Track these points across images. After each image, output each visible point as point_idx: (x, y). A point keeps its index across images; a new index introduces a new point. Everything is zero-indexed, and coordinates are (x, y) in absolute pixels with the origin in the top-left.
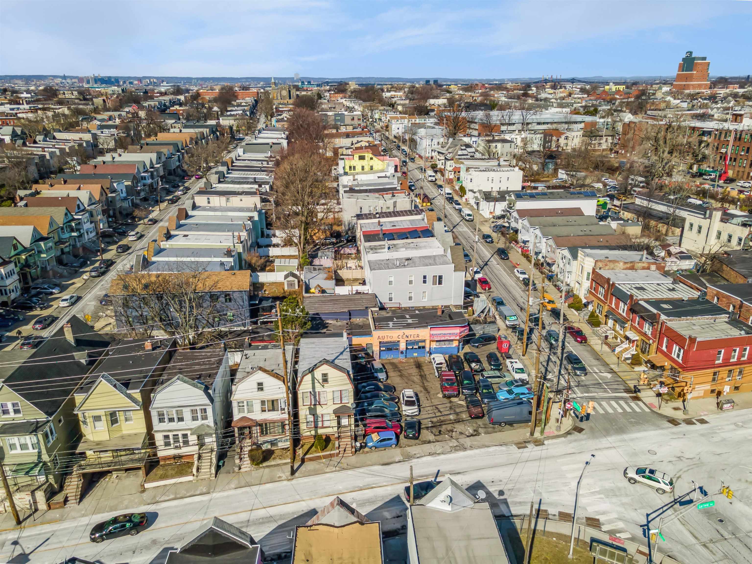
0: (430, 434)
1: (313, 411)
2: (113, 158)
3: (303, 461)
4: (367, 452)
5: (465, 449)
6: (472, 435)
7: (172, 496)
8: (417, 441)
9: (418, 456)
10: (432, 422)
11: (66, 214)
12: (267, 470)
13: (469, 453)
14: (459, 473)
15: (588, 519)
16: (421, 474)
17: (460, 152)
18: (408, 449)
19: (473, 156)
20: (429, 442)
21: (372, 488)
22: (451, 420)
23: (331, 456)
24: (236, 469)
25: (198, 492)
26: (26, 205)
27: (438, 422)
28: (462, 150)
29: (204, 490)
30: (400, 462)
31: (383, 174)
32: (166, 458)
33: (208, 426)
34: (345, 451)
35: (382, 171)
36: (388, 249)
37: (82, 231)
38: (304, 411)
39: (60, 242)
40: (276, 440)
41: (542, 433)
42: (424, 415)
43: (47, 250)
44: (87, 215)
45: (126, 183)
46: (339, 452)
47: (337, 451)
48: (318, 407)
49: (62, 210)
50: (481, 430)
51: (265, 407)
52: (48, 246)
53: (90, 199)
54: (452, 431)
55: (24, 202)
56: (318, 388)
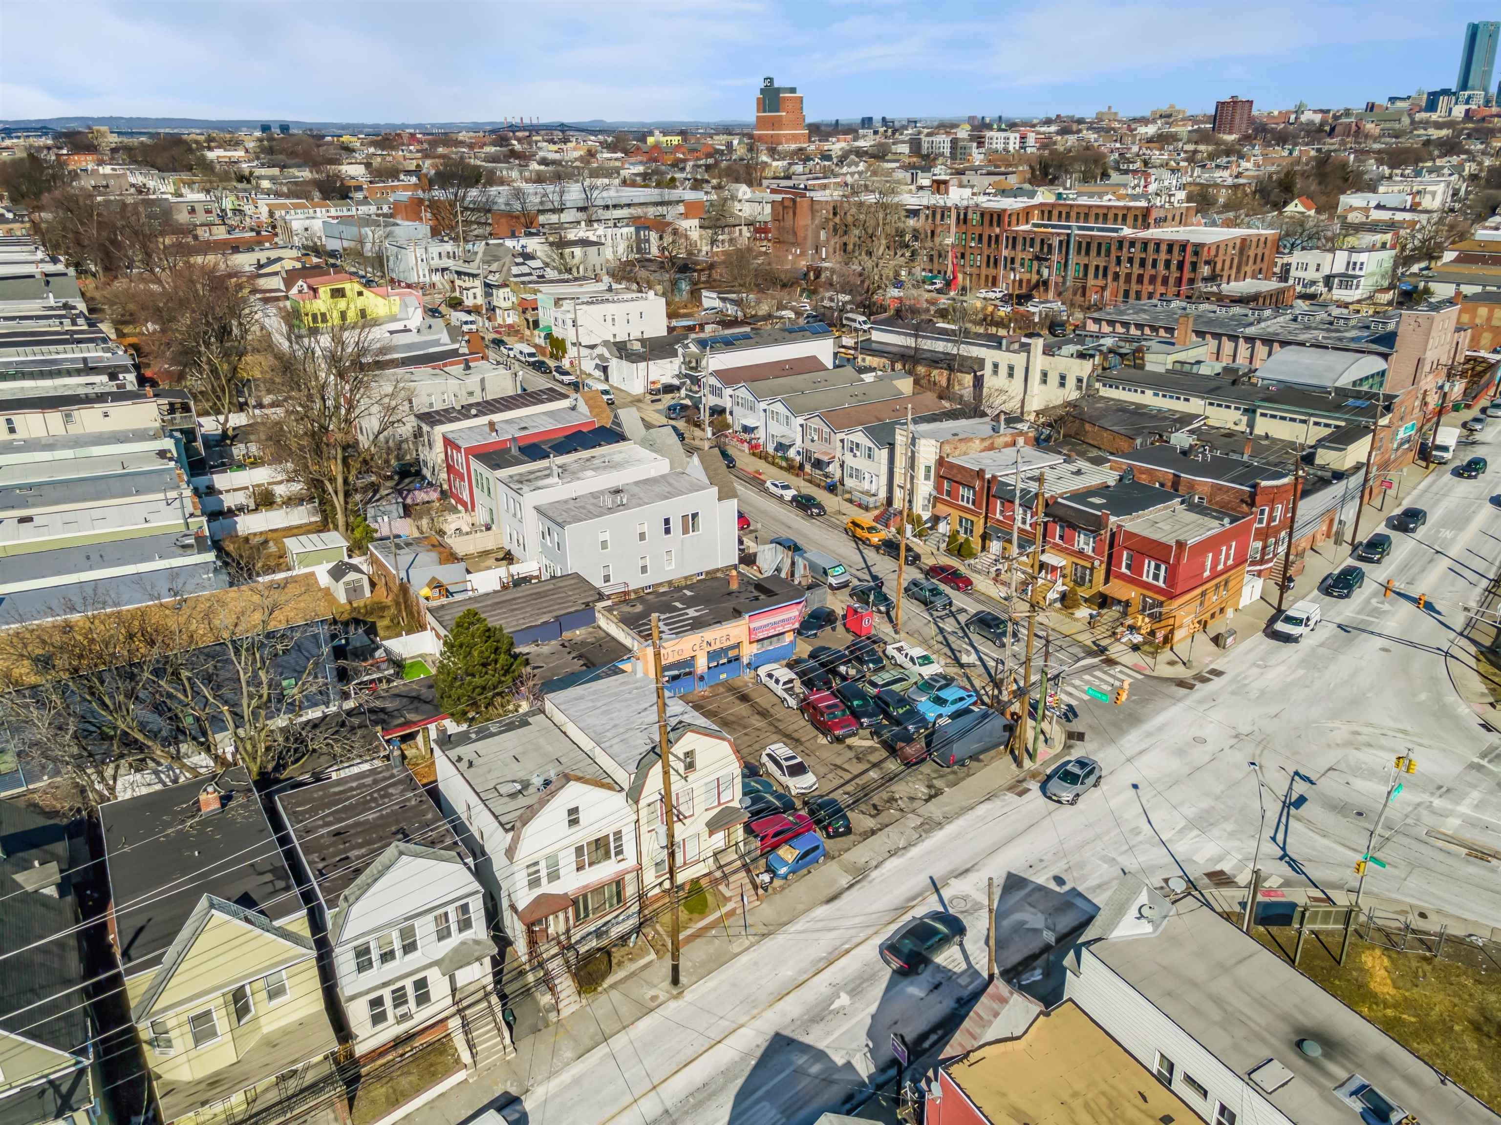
0: (862, 816)
5: (940, 825)
6: (931, 797)
9: (874, 863)
10: (849, 794)
12: (617, 994)
13: (950, 829)
14: (967, 871)
15: (1210, 875)
17: (515, 270)
18: (847, 857)
19: (543, 276)
21: (848, 951)
22: (876, 781)
23: (723, 919)
24: (552, 1016)
27: (857, 790)
28: (517, 264)
30: (851, 886)
31: (398, 326)
32: (376, 1054)
33: (477, 942)
35: (393, 319)
36: (559, 477)
38: (648, 845)
40: (606, 924)
41: (1033, 759)
42: (824, 784)
46: (736, 904)
47: (731, 905)
48: (676, 825)
50: (938, 783)
51: (582, 860)
54: (894, 799)
56: (677, 787)
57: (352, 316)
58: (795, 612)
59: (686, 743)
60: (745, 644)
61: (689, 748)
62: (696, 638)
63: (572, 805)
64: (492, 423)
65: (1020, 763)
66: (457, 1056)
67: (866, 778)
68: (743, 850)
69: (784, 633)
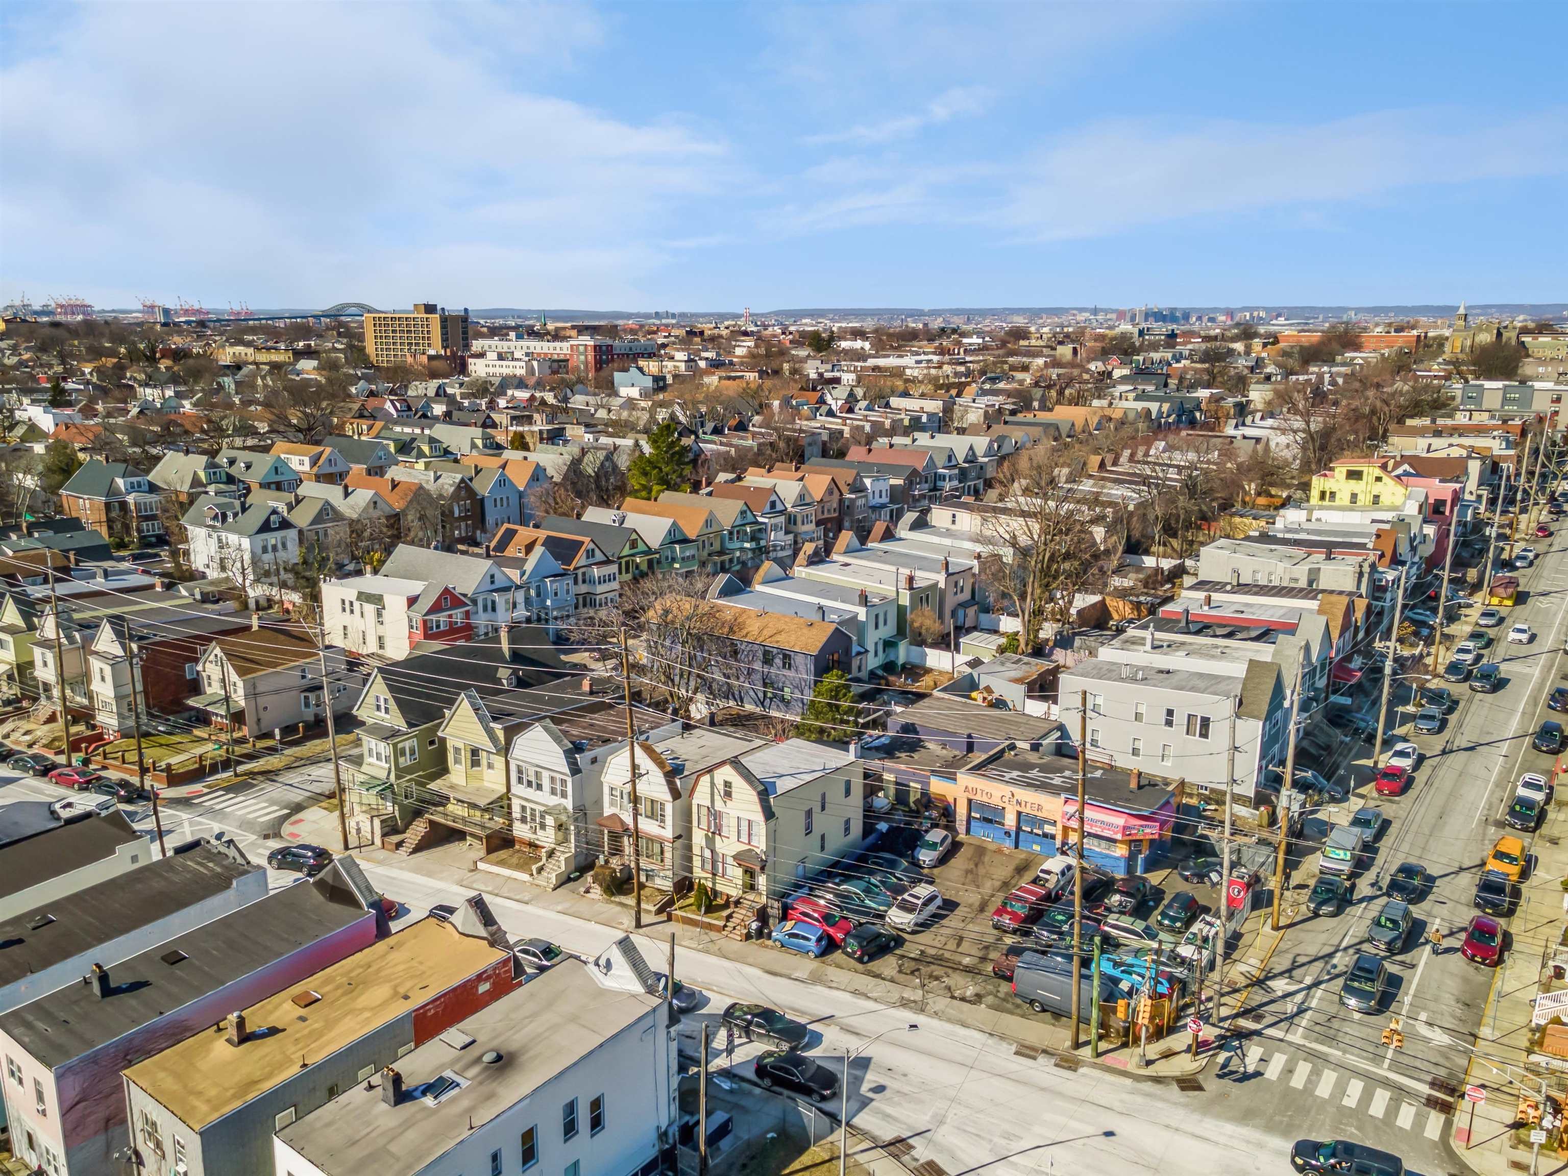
0: (895, 965)
1: (710, 843)
2: (914, 441)
3: (670, 919)
4: (766, 947)
5: (920, 1011)
6: (963, 999)
8: (860, 967)
9: (834, 985)
10: (922, 952)
11: (743, 513)
12: (618, 909)
14: (857, 1034)
16: (796, 1006)
20: (877, 976)
22: (960, 963)
23: (710, 927)
24: (582, 890)
25: (518, 897)
26: (710, 494)
27: (932, 956)
29: (526, 899)
32: (522, 842)
33: (565, 809)
34: (734, 928)
36: (1154, 647)
37: (763, 543)
38: (698, 838)
39: (721, 553)
40: (653, 870)
41: (1099, 1055)
42: (925, 938)
43: (683, 559)
44: (782, 519)
45: (893, 482)
46: (725, 926)
47: (722, 923)
48: (717, 837)
49: (739, 505)
50: (990, 999)
51: (641, 808)
52: (688, 554)
53: (801, 497)
54: (937, 978)
55: (709, 489)
56: (719, 805)
57: (1364, 499)
58: (1120, 821)
59: (726, 773)
60: (1060, 826)
61: (728, 779)
62: (1007, 790)
63: (637, 761)
64: (1208, 600)
65: (1077, 1045)
66: (534, 868)
67: (957, 958)
68: (764, 899)
69: (1115, 841)
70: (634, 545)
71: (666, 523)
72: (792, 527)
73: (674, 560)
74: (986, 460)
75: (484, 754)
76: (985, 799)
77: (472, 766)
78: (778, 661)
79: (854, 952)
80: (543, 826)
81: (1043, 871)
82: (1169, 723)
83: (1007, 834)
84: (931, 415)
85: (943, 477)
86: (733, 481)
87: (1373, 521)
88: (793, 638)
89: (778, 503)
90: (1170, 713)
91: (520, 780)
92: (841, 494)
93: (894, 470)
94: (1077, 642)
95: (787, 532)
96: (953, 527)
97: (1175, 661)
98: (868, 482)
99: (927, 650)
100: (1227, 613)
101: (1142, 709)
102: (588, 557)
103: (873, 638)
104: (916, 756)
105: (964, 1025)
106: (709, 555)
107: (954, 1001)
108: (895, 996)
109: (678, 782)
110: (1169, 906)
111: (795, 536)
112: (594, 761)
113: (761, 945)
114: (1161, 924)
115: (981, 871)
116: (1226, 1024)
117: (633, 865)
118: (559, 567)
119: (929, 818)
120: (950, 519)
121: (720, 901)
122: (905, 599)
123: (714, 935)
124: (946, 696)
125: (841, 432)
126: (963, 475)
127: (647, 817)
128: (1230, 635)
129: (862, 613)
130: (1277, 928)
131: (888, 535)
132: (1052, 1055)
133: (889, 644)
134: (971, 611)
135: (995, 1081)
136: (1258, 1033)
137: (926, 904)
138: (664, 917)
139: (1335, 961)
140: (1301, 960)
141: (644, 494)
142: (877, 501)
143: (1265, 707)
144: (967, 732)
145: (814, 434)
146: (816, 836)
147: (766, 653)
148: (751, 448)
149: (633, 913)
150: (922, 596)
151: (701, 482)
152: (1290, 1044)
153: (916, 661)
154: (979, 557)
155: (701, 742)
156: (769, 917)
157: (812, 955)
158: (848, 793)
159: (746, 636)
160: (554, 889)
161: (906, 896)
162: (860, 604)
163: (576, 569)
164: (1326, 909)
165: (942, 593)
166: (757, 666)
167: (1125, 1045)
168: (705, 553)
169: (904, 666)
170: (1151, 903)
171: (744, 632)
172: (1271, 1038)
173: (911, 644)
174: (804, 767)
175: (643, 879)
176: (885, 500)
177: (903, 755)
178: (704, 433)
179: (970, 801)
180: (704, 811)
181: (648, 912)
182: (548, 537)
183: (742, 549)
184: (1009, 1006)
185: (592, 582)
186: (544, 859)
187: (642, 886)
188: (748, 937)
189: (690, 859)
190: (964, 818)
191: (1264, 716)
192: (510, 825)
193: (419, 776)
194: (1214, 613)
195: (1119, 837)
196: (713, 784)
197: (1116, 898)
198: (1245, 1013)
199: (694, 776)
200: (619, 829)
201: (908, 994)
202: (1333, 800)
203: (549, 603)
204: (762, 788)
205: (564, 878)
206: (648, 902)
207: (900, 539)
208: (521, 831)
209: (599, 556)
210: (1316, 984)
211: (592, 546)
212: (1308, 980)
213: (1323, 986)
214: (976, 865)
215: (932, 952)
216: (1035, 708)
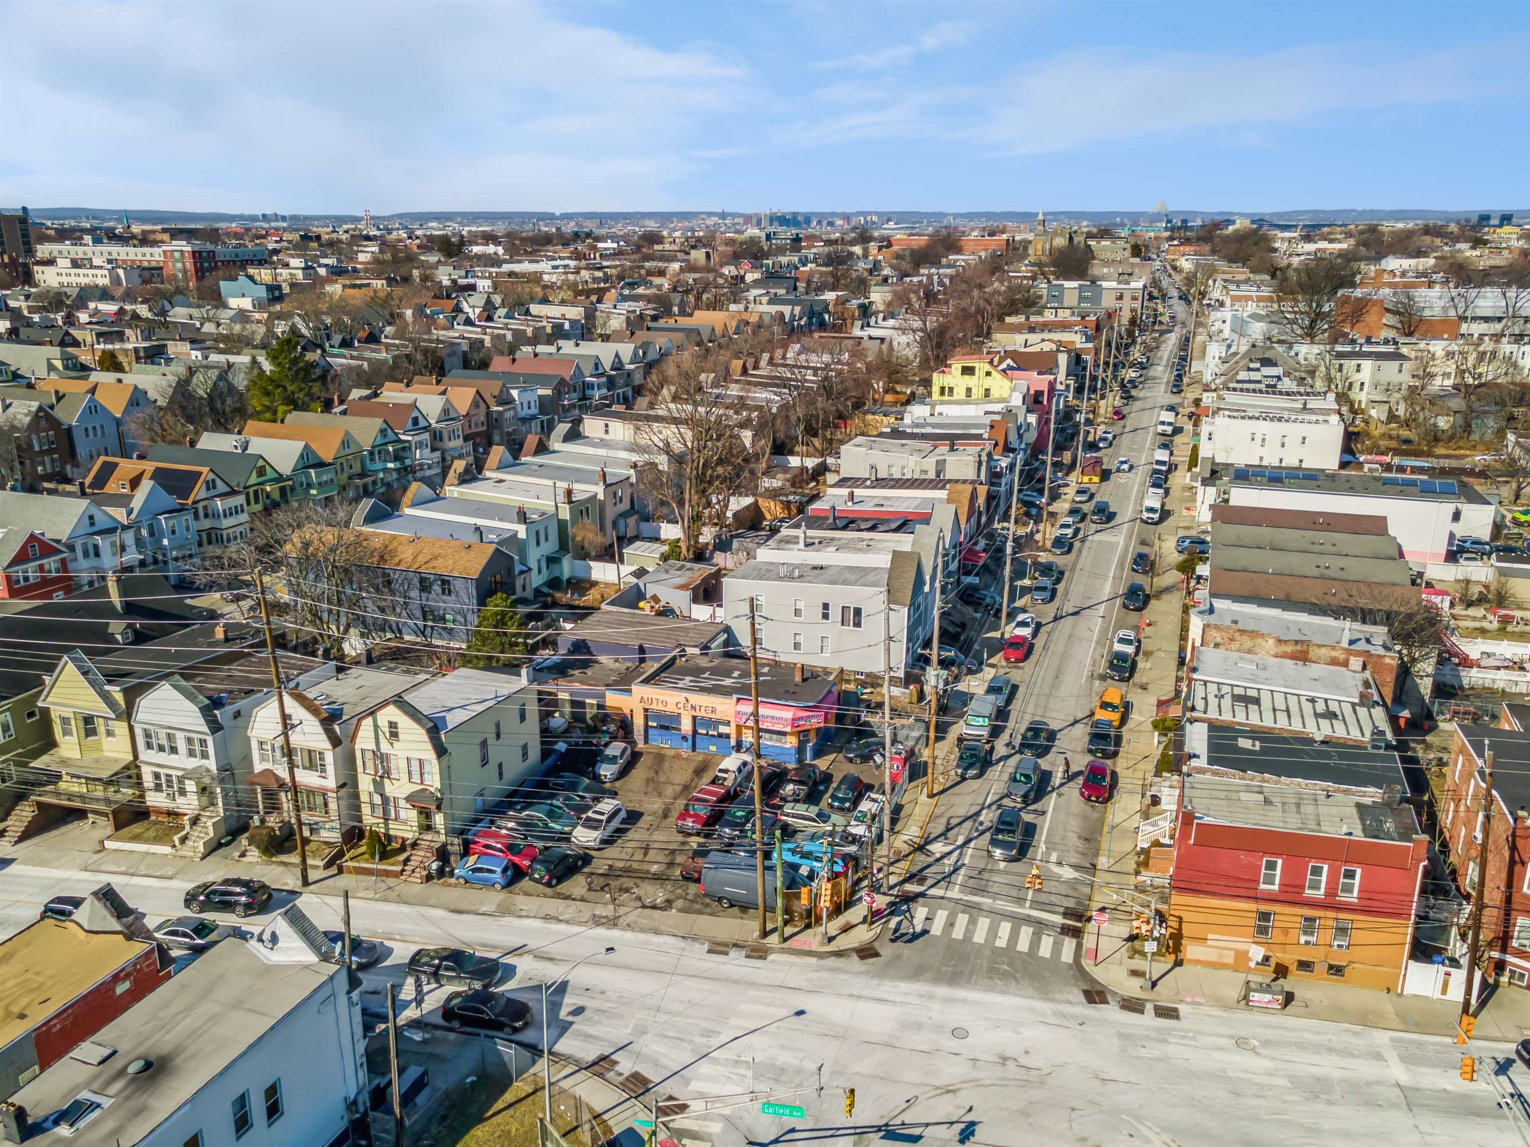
1: (379, 786)
2: (559, 349)
3: (341, 871)
4: (449, 885)
5: (614, 926)
6: (654, 907)
7: (123, 869)
8: (549, 891)
9: (523, 913)
10: (611, 867)
11: (383, 432)
12: (281, 869)
13: (612, 933)
14: (551, 959)
16: (486, 942)
17: (1243, 375)
18: (519, 898)
19: (1275, 386)
20: (567, 897)
22: (648, 872)
23: (387, 874)
24: (237, 854)
25: (159, 873)
26: (344, 413)
27: (621, 870)
28: (1249, 369)
29: (169, 873)
30: (484, 914)
31: (998, 407)
32: (159, 812)
33: (208, 770)
34: (413, 871)
35: (1003, 400)
36: (807, 545)
37: (408, 462)
38: (365, 784)
39: (363, 475)
40: (316, 823)
41: (785, 940)
42: (611, 852)
43: (320, 484)
44: (426, 436)
45: (541, 392)
46: (403, 870)
47: (399, 868)
48: (386, 781)
49: (378, 423)
50: (680, 903)
51: (298, 759)
52: (325, 478)
53: (446, 411)
54: (627, 890)
55: (343, 407)
56: (385, 747)
57: (977, 393)
58: (789, 714)
59: (391, 713)
60: (733, 725)
61: (393, 719)
62: (680, 696)
63: (287, 711)
64: (852, 495)
65: (765, 934)
66: (176, 838)
67: (645, 867)
68: (443, 838)
69: (784, 734)
70: (261, 472)
71: (297, 447)
72: (438, 444)
73: (310, 486)
74: (632, 367)
75: (101, 721)
76: (661, 707)
77: (87, 736)
78: (437, 588)
79: (542, 878)
80: (183, 792)
81: (721, 771)
82: (826, 616)
83: (684, 738)
84: (573, 322)
85: (591, 386)
86: (368, 398)
87: (986, 413)
88: (451, 562)
89: (421, 419)
90: (826, 606)
91: (149, 746)
92: (488, 407)
93: (541, 379)
94: (735, 544)
95: (433, 450)
96: (606, 437)
97: (827, 557)
98: (515, 393)
99: (592, 563)
100: (868, 507)
101: (801, 605)
102: (208, 489)
103: (535, 555)
104: (589, 672)
105: (657, 932)
106: (350, 478)
107: (648, 911)
108: (587, 915)
109: (337, 728)
110: (838, 789)
111: (443, 453)
112: (237, 714)
113: (443, 884)
114: (831, 806)
115: (662, 778)
116: (895, 892)
117: (293, 821)
118: (174, 501)
119: (607, 732)
120: (603, 428)
121: (395, 845)
122: (565, 513)
123: (391, 881)
124: (615, 609)
125: (482, 341)
126: (611, 383)
127: (304, 768)
128: (873, 528)
129: (522, 531)
130: (931, 796)
131: (542, 449)
132: (743, 947)
133: (552, 560)
134: (632, 521)
135: (690, 982)
136: (922, 895)
137: (609, 820)
138: (334, 870)
139: (981, 818)
140: (954, 822)
141: (268, 415)
142: (525, 412)
143: (909, 593)
144: (636, 643)
145: (453, 344)
146: (493, 767)
147: (422, 580)
148: (385, 361)
149: (298, 872)
150: (582, 509)
151: (332, 400)
152: (950, 899)
153: (580, 574)
154: (635, 466)
155: (359, 682)
156: (449, 854)
157: (498, 887)
158: (523, 718)
159: (398, 564)
160: (203, 858)
161: (590, 814)
162: (519, 522)
163: (194, 503)
164: (972, 772)
165: (602, 505)
166: (414, 593)
167: (808, 926)
168: (344, 478)
169: (569, 581)
170: (822, 788)
171: (397, 560)
172: (934, 897)
173: (575, 558)
174: (475, 697)
175: (306, 833)
176: (534, 411)
177: (576, 672)
178: (332, 346)
179: (646, 710)
180: (369, 755)
181: (316, 867)
182: (157, 469)
183: (386, 470)
184: (698, 906)
185: (216, 516)
186: (187, 828)
187: (306, 841)
188: (429, 878)
189: (358, 808)
190: (642, 728)
191: (908, 602)
192: (142, 796)
193: (19, 755)
194: (857, 508)
195: (788, 729)
196: (376, 726)
197: (790, 787)
198: (910, 878)
199: (355, 720)
200: (274, 786)
201: (600, 911)
202: (970, 672)
203: (165, 542)
204: (431, 724)
205: (214, 844)
206: (314, 857)
207: (554, 452)
208: (155, 800)
209: (221, 487)
210: (968, 841)
211: (211, 476)
212: (960, 841)
213: (972, 844)
214: (657, 773)
215: (620, 865)
216: (701, 612)
